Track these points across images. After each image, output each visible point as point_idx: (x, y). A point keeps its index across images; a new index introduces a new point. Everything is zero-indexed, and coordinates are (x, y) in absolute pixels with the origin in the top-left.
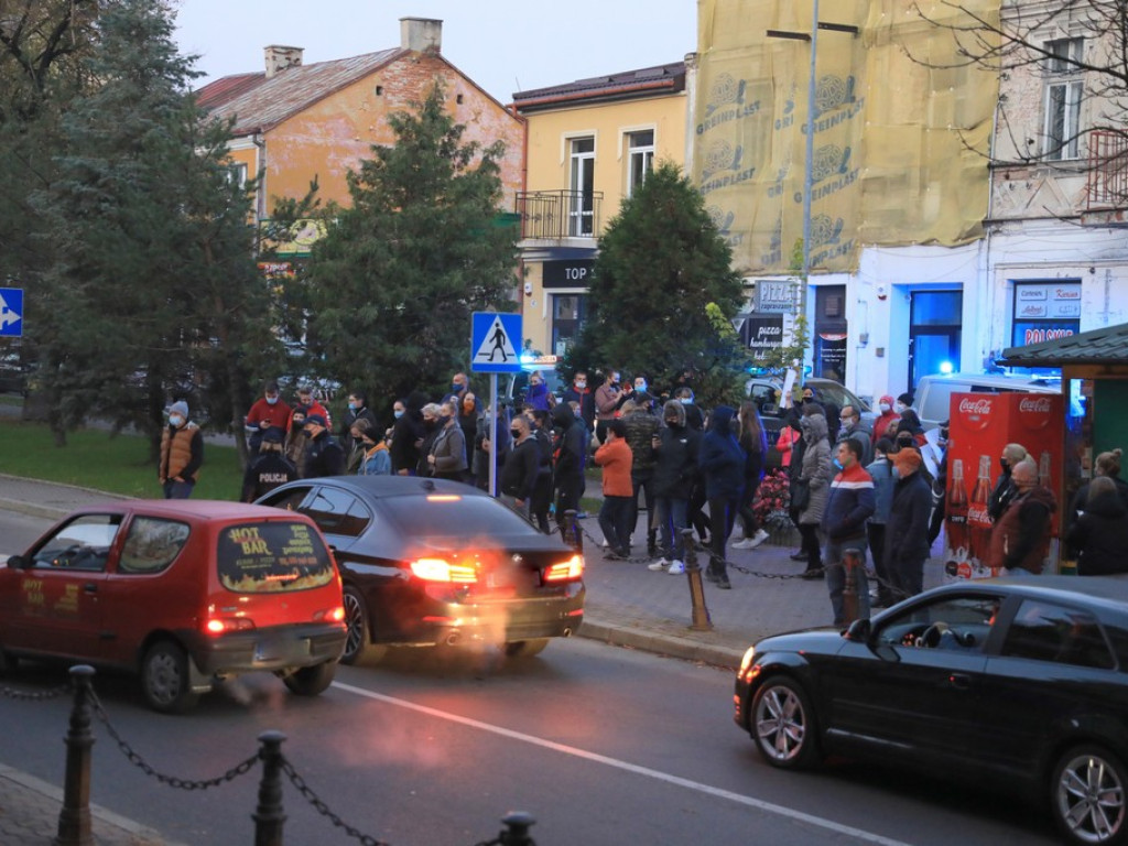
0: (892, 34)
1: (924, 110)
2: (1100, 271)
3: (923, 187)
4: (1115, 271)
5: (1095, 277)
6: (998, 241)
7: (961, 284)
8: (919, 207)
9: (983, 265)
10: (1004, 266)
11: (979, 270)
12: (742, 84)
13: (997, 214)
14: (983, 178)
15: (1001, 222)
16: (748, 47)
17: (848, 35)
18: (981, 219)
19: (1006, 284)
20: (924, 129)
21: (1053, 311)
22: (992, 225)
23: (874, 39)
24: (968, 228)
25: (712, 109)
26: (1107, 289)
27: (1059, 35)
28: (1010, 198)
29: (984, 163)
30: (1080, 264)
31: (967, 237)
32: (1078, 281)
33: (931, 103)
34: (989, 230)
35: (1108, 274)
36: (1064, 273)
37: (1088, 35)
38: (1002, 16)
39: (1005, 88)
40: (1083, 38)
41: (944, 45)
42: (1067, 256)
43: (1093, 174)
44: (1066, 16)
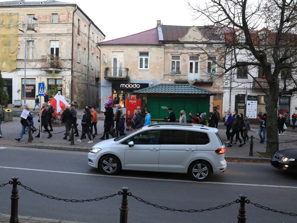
1: (2, 49)
3: (2, 62)
4: (42, 77)
5: (38, 78)
6: (19, 72)
7: (12, 79)
8: (2, 65)
9: (16, 75)
10: (20, 76)
11: (15, 76)
13: (18, 67)
14: (15, 61)
15: (20, 69)
18: (16, 68)
19: (21, 79)
20: (2, 52)
21: (30, 83)
22: (18, 69)
24: (13, 69)
26: (41, 80)
27: (30, 40)
28: (21, 65)
29: (16, 59)
30: (35, 76)
31: (13, 71)
32: (35, 79)
33: (3, 48)
34: (17, 70)
35: (41, 78)
36: (32, 77)
37: (35, 40)
38: (18, 36)
39: (19, 47)
40: (34, 41)
41: (6, 39)
42: (32, 75)
43: (37, 62)
44: (31, 37)
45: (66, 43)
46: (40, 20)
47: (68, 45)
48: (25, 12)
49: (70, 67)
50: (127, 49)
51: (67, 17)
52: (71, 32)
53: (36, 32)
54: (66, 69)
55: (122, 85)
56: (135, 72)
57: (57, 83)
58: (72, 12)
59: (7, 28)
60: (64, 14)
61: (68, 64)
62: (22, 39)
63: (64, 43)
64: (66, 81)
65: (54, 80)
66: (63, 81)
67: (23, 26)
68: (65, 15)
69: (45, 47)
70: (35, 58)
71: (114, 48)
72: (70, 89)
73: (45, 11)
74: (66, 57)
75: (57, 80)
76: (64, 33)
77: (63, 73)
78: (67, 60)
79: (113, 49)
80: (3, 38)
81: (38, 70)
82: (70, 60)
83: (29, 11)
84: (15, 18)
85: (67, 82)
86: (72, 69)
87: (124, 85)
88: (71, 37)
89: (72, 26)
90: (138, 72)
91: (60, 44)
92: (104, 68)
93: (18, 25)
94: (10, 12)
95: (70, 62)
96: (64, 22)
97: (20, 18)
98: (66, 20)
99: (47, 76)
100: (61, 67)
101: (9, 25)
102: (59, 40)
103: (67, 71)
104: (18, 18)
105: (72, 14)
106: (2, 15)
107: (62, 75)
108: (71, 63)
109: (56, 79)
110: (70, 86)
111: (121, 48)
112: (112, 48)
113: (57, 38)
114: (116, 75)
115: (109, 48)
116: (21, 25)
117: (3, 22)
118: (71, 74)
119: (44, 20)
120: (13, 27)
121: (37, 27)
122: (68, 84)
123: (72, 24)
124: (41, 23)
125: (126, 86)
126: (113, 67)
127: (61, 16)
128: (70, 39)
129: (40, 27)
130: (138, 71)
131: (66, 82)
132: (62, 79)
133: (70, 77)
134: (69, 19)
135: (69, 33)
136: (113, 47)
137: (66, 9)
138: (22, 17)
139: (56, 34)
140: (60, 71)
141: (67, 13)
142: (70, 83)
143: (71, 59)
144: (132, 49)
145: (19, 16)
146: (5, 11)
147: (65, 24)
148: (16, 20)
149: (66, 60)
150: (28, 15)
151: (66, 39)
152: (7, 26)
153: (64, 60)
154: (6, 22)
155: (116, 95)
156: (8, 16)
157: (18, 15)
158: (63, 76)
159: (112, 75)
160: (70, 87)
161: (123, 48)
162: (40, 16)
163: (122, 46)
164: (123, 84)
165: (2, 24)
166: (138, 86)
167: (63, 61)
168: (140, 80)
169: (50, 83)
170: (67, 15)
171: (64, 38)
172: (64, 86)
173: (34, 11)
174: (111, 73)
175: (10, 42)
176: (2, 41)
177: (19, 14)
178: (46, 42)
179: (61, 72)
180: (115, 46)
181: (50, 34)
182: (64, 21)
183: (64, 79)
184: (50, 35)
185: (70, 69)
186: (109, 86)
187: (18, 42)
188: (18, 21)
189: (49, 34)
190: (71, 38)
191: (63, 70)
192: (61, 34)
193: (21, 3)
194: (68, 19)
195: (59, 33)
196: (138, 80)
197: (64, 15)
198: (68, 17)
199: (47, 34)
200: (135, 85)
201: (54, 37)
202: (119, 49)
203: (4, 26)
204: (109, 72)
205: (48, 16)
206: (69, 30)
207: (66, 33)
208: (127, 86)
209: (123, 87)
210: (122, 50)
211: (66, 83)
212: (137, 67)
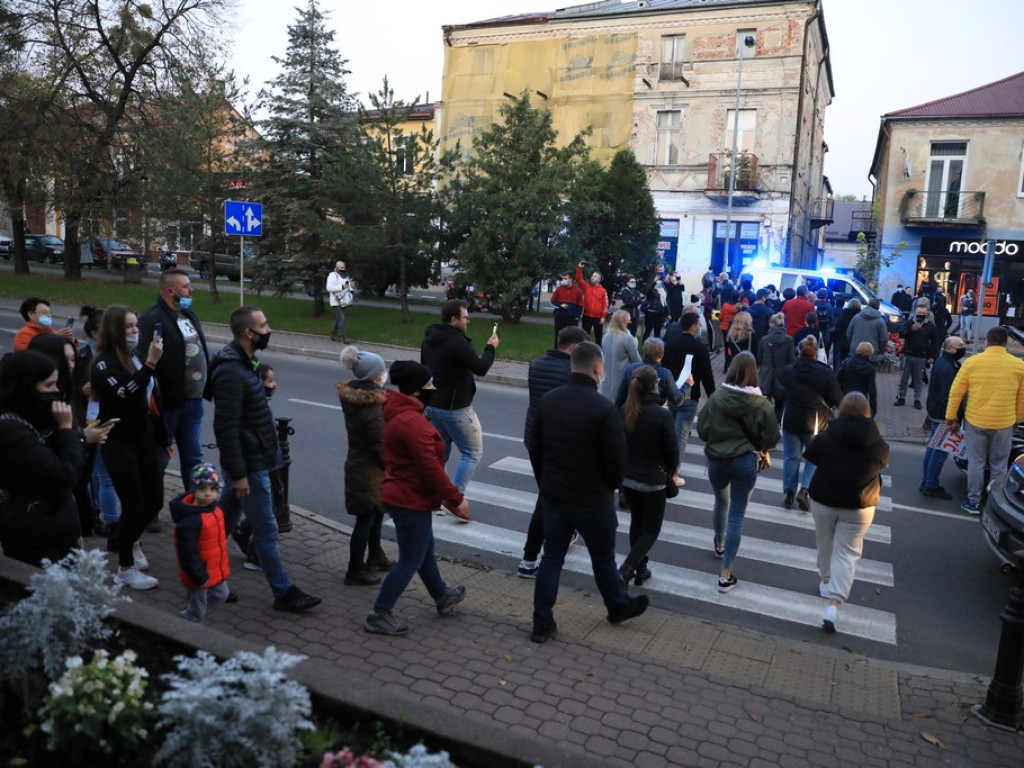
0: (568, 101)
2: (690, 217)
4: (698, 217)
5: (687, 219)
12: (473, 119)
16: (476, 101)
17: (541, 98)
23: (557, 101)
25: (453, 129)
26: (694, 225)
27: (667, 108)
30: (679, 213)
32: (678, 220)
35: (694, 218)
36: (671, 216)
37: (683, 111)
38: (634, 97)
39: (635, 130)
40: (679, 111)
41: (599, 108)
42: (671, 209)
43: (686, 173)
44: (671, 100)
45: (777, 118)
46: (701, 51)
47: (785, 121)
48: (657, 28)
49: (788, 188)
50: (982, 132)
51: (786, 37)
52: (797, 82)
53: (687, 83)
54: (773, 195)
55: (955, 246)
56: (1004, 205)
57: (743, 235)
58: (802, 23)
59: (601, 77)
60: (775, 29)
61: (781, 180)
62: (646, 108)
63: (773, 117)
64: (770, 230)
65: (734, 226)
66: (762, 229)
67: (648, 69)
68: (780, 33)
69: (711, 127)
70: (680, 162)
71: (939, 130)
72: (783, 251)
73: (717, 24)
74: (776, 159)
75: (743, 226)
76: (773, 86)
77: (764, 206)
78: (780, 166)
79: (934, 133)
80: (590, 106)
81: (687, 195)
82: (789, 166)
83: (669, 25)
84: (625, 47)
85: (775, 231)
86: (792, 194)
87: (963, 246)
88: (797, 97)
89: (799, 66)
90: (1014, 205)
91: (760, 120)
92: (897, 193)
93: (634, 68)
94: (612, 31)
95: (789, 172)
96: (776, 54)
97: (640, 45)
98: (782, 48)
99: (715, 214)
100: (759, 188)
101: (609, 68)
102: (755, 109)
103: (778, 198)
104: (636, 47)
105: (803, 28)
106: (589, 40)
107: (761, 211)
108: (790, 177)
109: (739, 224)
110: (782, 244)
111: (964, 129)
112: (931, 131)
113: (752, 102)
114: (937, 213)
115: (920, 130)
116: (645, 67)
117: (591, 60)
118: (788, 210)
119: (712, 50)
120: (619, 74)
121: (692, 72)
122: (776, 237)
123: (800, 58)
124: (703, 59)
125: (968, 248)
126: (926, 189)
127: (766, 35)
128: (793, 106)
129: (699, 72)
130: (1016, 200)
131: (773, 233)
132: (758, 222)
133: (786, 217)
134: (792, 45)
135: (790, 85)
136: (935, 125)
137: (785, 13)
138: (645, 43)
139: (748, 90)
140: (757, 200)
141: (786, 26)
142: (784, 235)
143: (792, 163)
144: (1002, 131)
145: (640, 41)
146: (599, 30)
147: (779, 60)
148: (631, 54)
149: (775, 167)
150: (663, 36)
151: (778, 103)
152: (604, 72)
153: (768, 166)
154: (600, 62)
155: (927, 273)
156: (606, 42)
157: (636, 37)
158: (763, 215)
159: (924, 214)
160: (784, 246)
161: (970, 129)
162: (699, 38)
163: (967, 122)
164: (960, 241)
165: (588, 67)
166: (1012, 249)
167: (764, 170)
168: (1019, 229)
169: (720, 234)
170: (787, 31)
171: (772, 103)
172: (764, 245)
173: (684, 24)
174: (919, 209)
175: (607, 116)
176: (587, 114)
177: (640, 35)
178: (717, 115)
179: (758, 203)
180: (942, 123)
181: (730, 91)
182: (776, 50)
183: (767, 223)
184: (729, 93)
185: (787, 193)
186: (911, 248)
187: (634, 115)
188: (634, 57)
189: (726, 91)
190: (797, 102)
191: (765, 196)
192: (765, 90)
193: (641, 5)
194: (789, 44)
195: (756, 87)
196: (1013, 228)
197: (776, 32)
198: (790, 37)
199: (721, 91)
200: (1003, 245)
201: (742, 99)
202: (954, 133)
203: (594, 72)
204: (913, 204)
205: (726, 38)
206: (792, 77)
207: (780, 85)
208: (974, 248)
209: (959, 249)
210: (965, 135)
211: (770, 235)
212: (1015, 191)
